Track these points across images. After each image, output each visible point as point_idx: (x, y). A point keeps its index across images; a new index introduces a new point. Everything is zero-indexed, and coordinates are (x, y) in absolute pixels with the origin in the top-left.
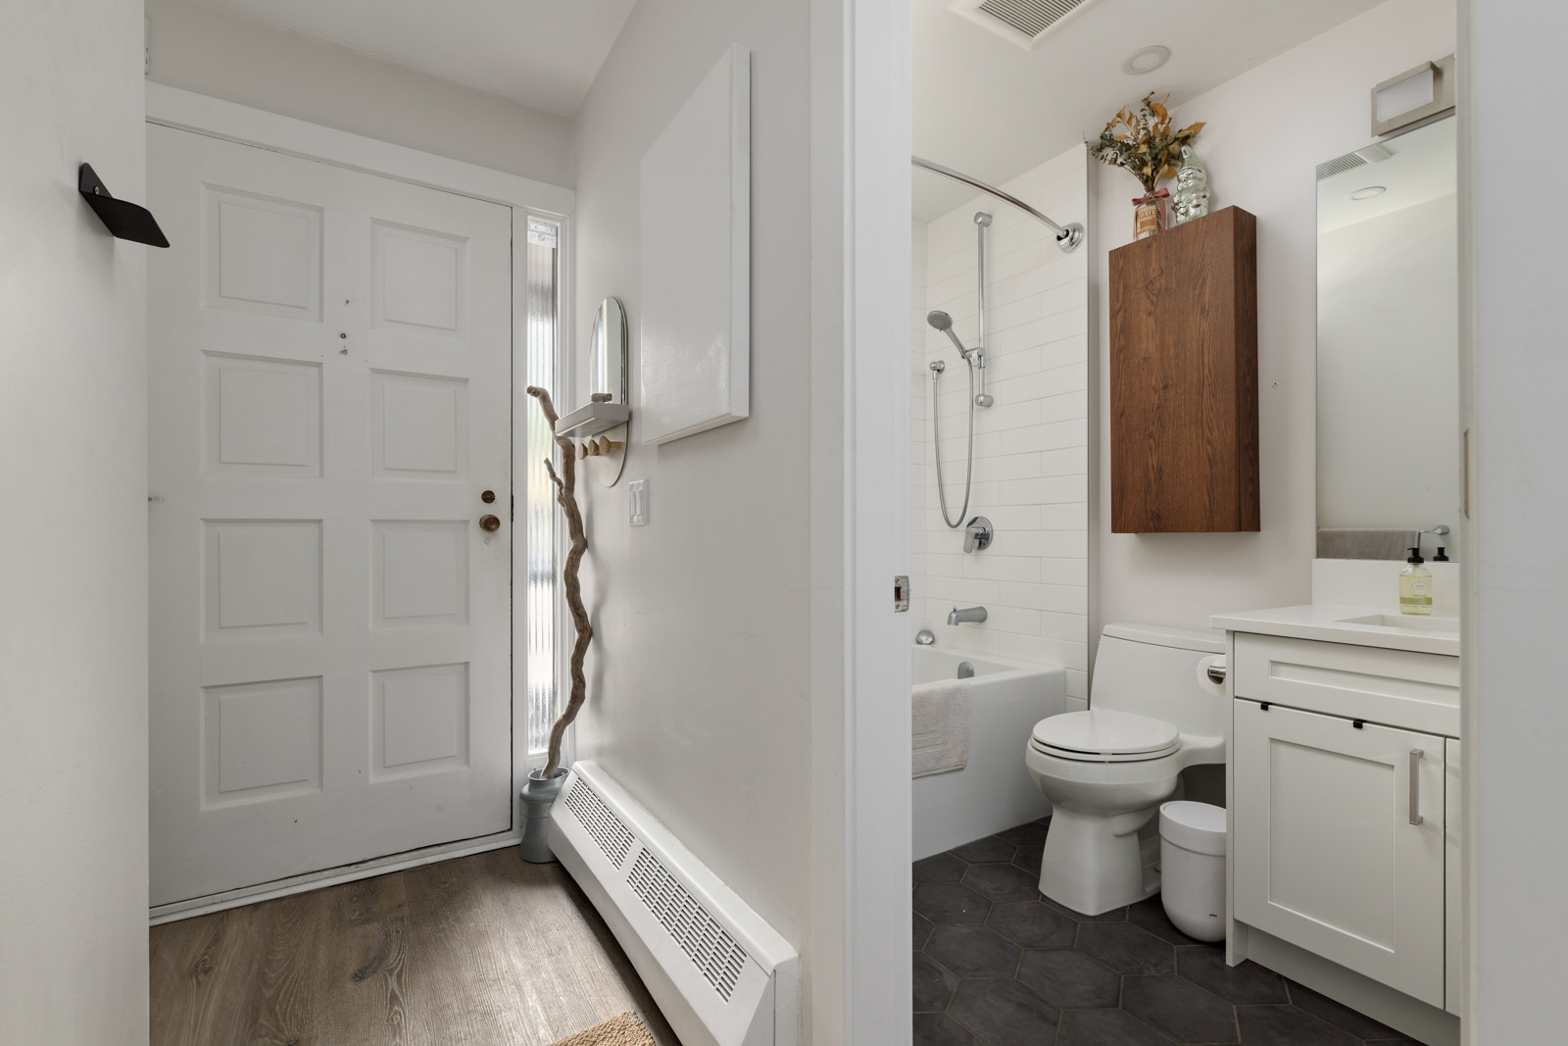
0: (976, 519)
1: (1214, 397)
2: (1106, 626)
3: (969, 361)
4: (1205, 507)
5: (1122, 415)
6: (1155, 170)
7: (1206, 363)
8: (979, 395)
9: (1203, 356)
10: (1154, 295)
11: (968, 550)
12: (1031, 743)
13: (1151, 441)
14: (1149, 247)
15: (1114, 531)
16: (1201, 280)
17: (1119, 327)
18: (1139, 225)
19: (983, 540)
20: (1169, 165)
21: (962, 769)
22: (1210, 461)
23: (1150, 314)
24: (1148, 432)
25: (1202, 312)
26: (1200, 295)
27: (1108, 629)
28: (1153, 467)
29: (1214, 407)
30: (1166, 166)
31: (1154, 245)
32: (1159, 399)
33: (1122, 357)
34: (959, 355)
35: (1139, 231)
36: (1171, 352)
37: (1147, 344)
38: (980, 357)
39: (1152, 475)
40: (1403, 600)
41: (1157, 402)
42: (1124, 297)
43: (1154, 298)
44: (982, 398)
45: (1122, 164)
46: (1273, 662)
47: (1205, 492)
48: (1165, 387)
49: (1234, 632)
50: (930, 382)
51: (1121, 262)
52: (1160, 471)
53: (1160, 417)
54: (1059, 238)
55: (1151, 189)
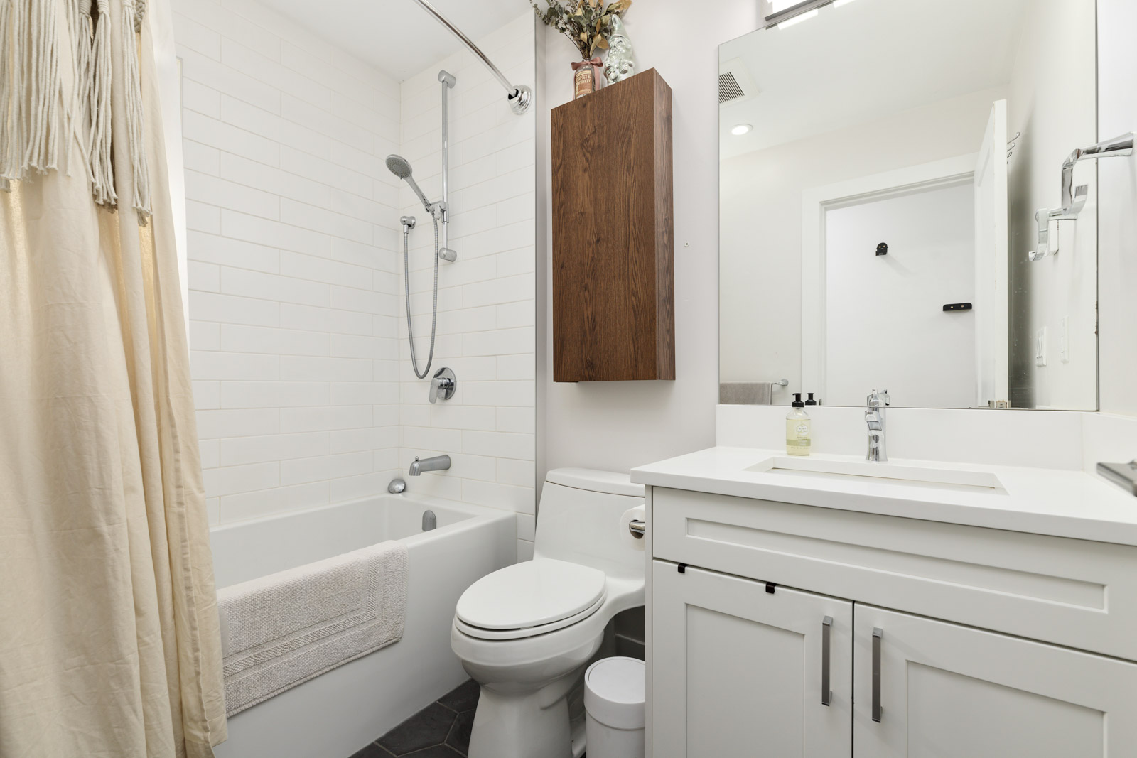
0: (443, 370)
1: (638, 250)
2: (549, 473)
3: (433, 214)
4: (630, 356)
5: (562, 268)
6: (591, 37)
7: (632, 218)
8: (443, 249)
9: (629, 211)
10: (588, 152)
11: (432, 400)
12: (456, 623)
13: (587, 293)
14: (584, 106)
15: (556, 380)
16: (627, 139)
17: (560, 182)
18: (577, 87)
19: (449, 388)
20: (602, 35)
21: (397, 642)
22: (634, 311)
23: (585, 170)
24: (583, 284)
25: (628, 170)
26: (626, 152)
27: (552, 475)
28: (588, 317)
29: (637, 259)
30: (599, 36)
31: (589, 104)
32: (593, 253)
33: (562, 212)
34: (423, 207)
35: (577, 94)
36: (603, 207)
37: (583, 201)
38: (443, 211)
39: (587, 327)
40: (789, 442)
41: (591, 255)
42: (563, 154)
43: (588, 155)
44: (445, 252)
45: (563, 30)
46: (688, 519)
47: (631, 342)
48: (598, 241)
49: (653, 486)
50: (402, 236)
51: (561, 120)
52: (593, 322)
53: (593, 270)
54: (510, 97)
55: (587, 56)
